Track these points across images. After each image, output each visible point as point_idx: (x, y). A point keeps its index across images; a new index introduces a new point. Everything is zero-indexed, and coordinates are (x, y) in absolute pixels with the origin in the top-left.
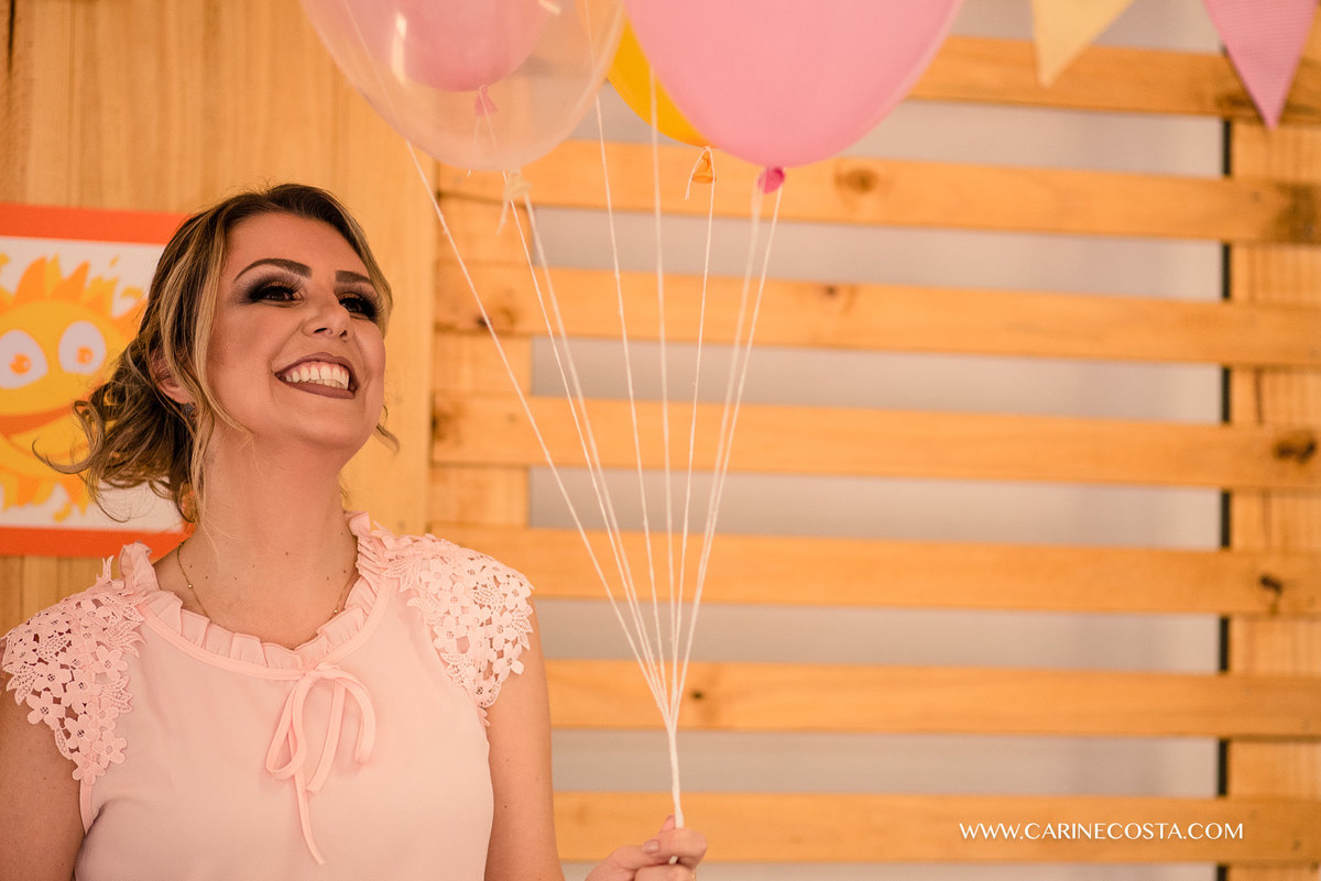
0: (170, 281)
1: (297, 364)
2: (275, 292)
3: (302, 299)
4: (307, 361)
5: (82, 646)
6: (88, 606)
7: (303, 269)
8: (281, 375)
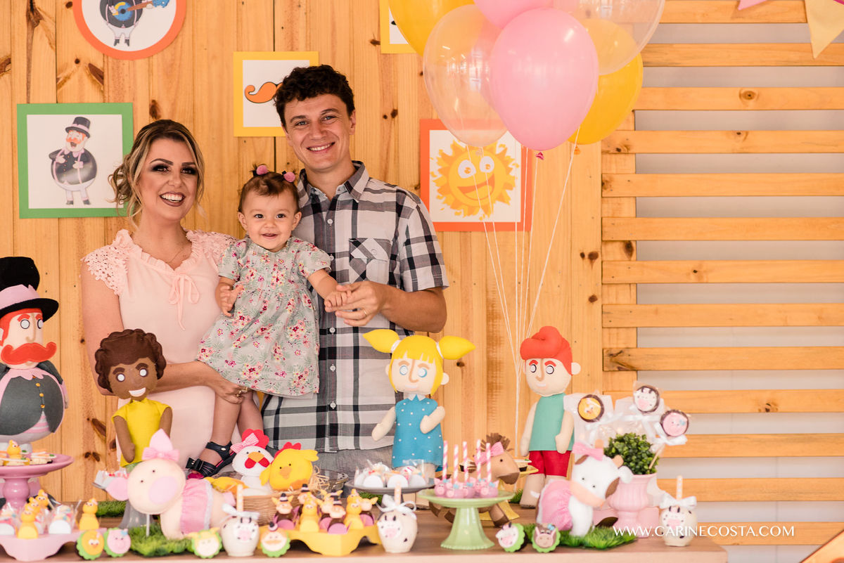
0: (136, 151)
1: (165, 194)
2: (161, 168)
3: (170, 171)
4: (168, 193)
5: (111, 259)
6: (113, 249)
7: (171, 163)
8: (161, 196)
